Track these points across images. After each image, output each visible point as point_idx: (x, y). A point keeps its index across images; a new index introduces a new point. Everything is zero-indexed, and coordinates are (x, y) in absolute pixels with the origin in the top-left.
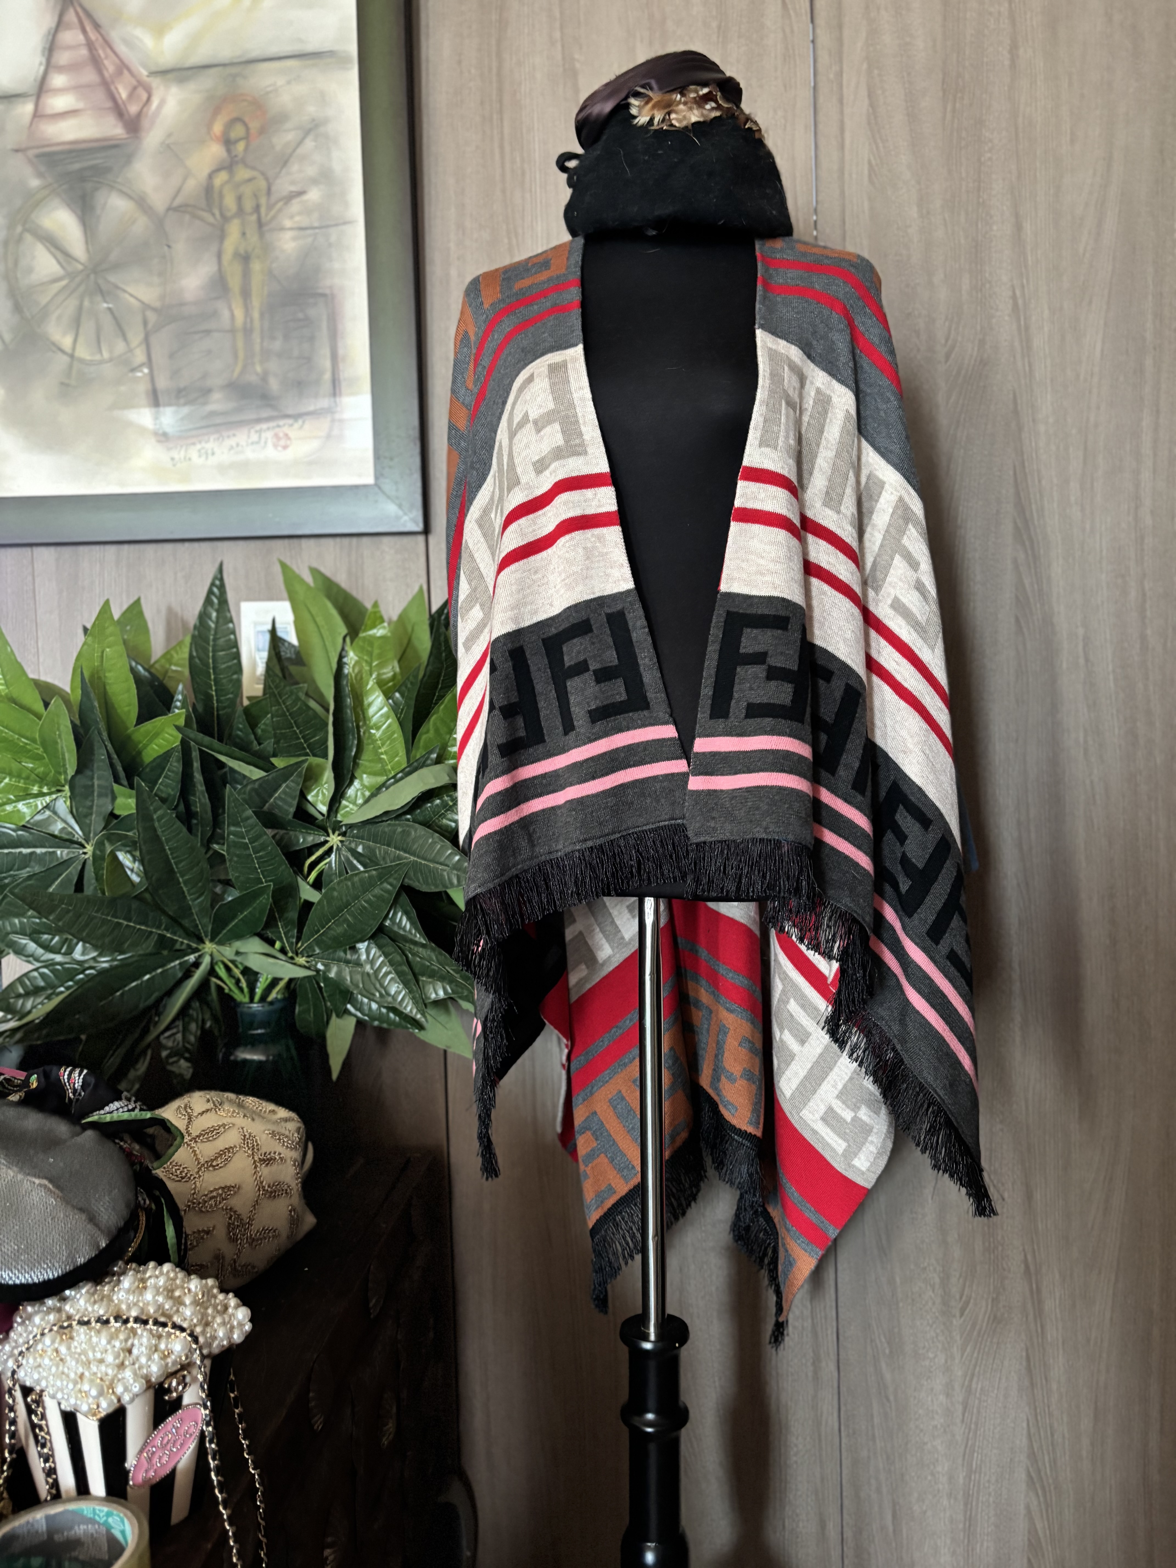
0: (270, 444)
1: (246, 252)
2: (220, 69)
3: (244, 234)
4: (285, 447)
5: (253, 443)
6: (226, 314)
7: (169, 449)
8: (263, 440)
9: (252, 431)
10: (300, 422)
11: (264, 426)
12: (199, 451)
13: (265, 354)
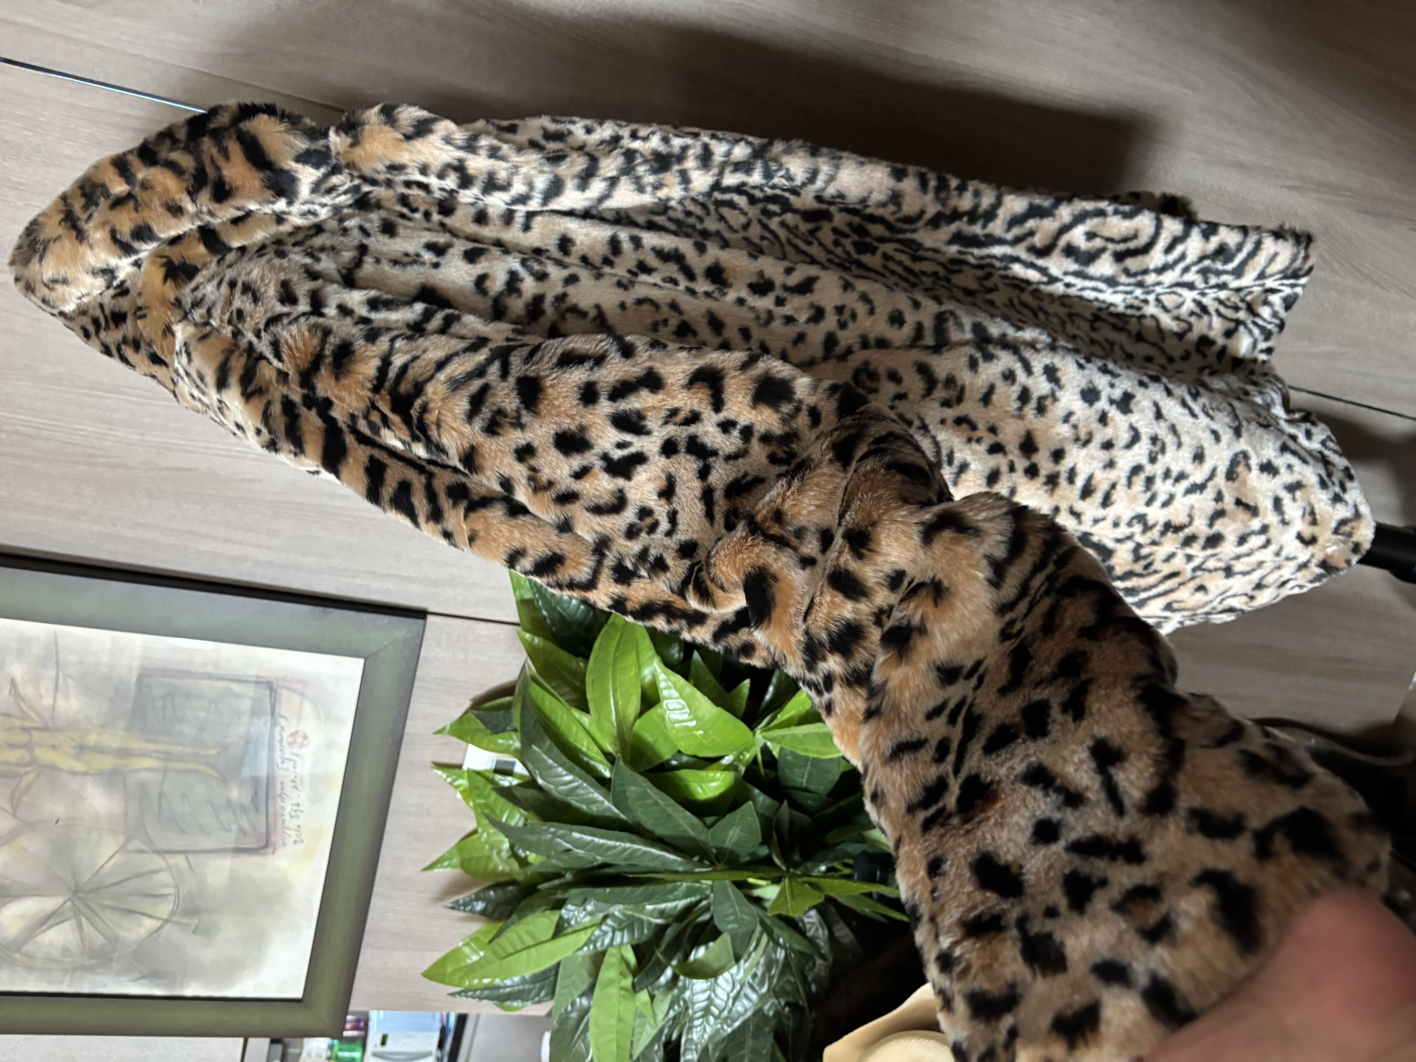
0: (299, 751)
1: (75, 747)
3: (54, 747)
4: (305, 737)
5: (294, 767)
6: (144, 775)
7: (284, 844)
8: (293, 758)
9: (281, 766)
10: (282, 720)
12: (291, 817)
13: (197, 743)
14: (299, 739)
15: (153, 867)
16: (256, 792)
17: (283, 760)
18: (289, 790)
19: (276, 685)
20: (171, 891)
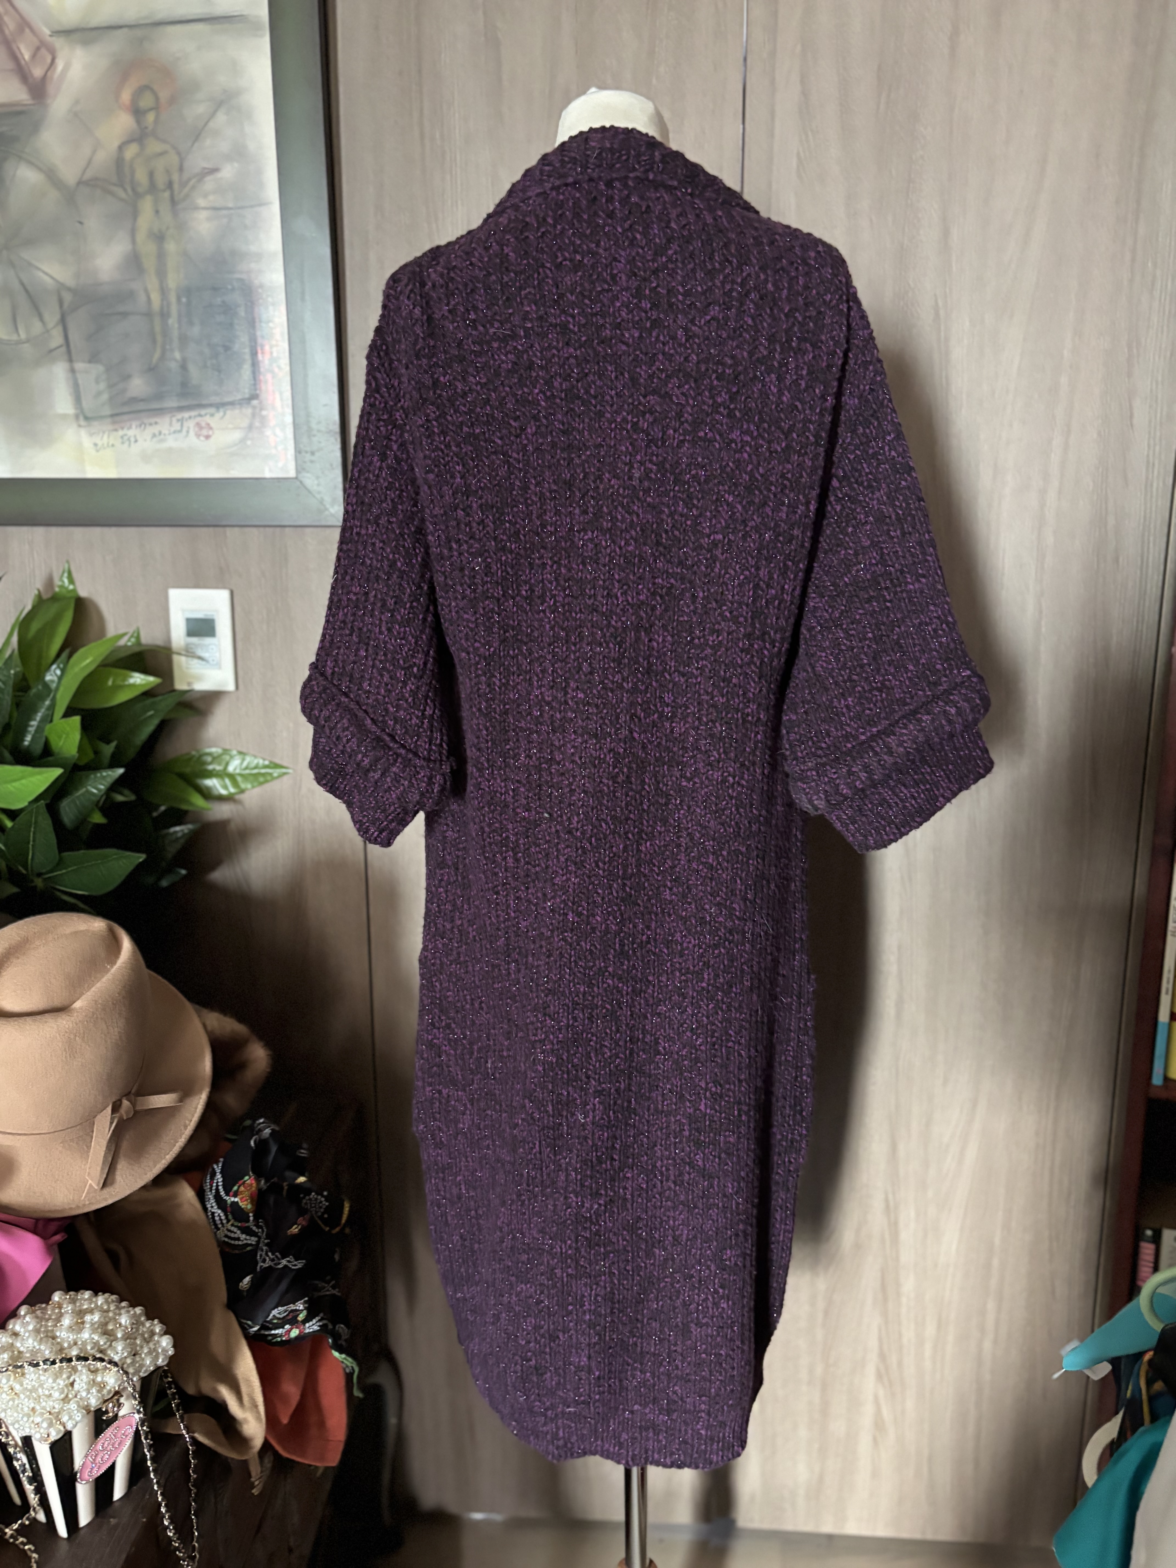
0: (192, 433)
1: (160, 231)
2: (125, 30)
3: (157, 212)
4: (208, 437)
5: (175, 432)
6: (142, 298)
7: (91, 435)
8: (185, 430)
9: (174, 419)
10: (221, 414)
11: (186, 415)
12: (122, 437)
13: (184, 340)
14: (205, 432)
15: (47, 316)
16: (142, 400)
17: (181, 421)
18: (150, 431)
19: (255, 402)
20: (23, 336)
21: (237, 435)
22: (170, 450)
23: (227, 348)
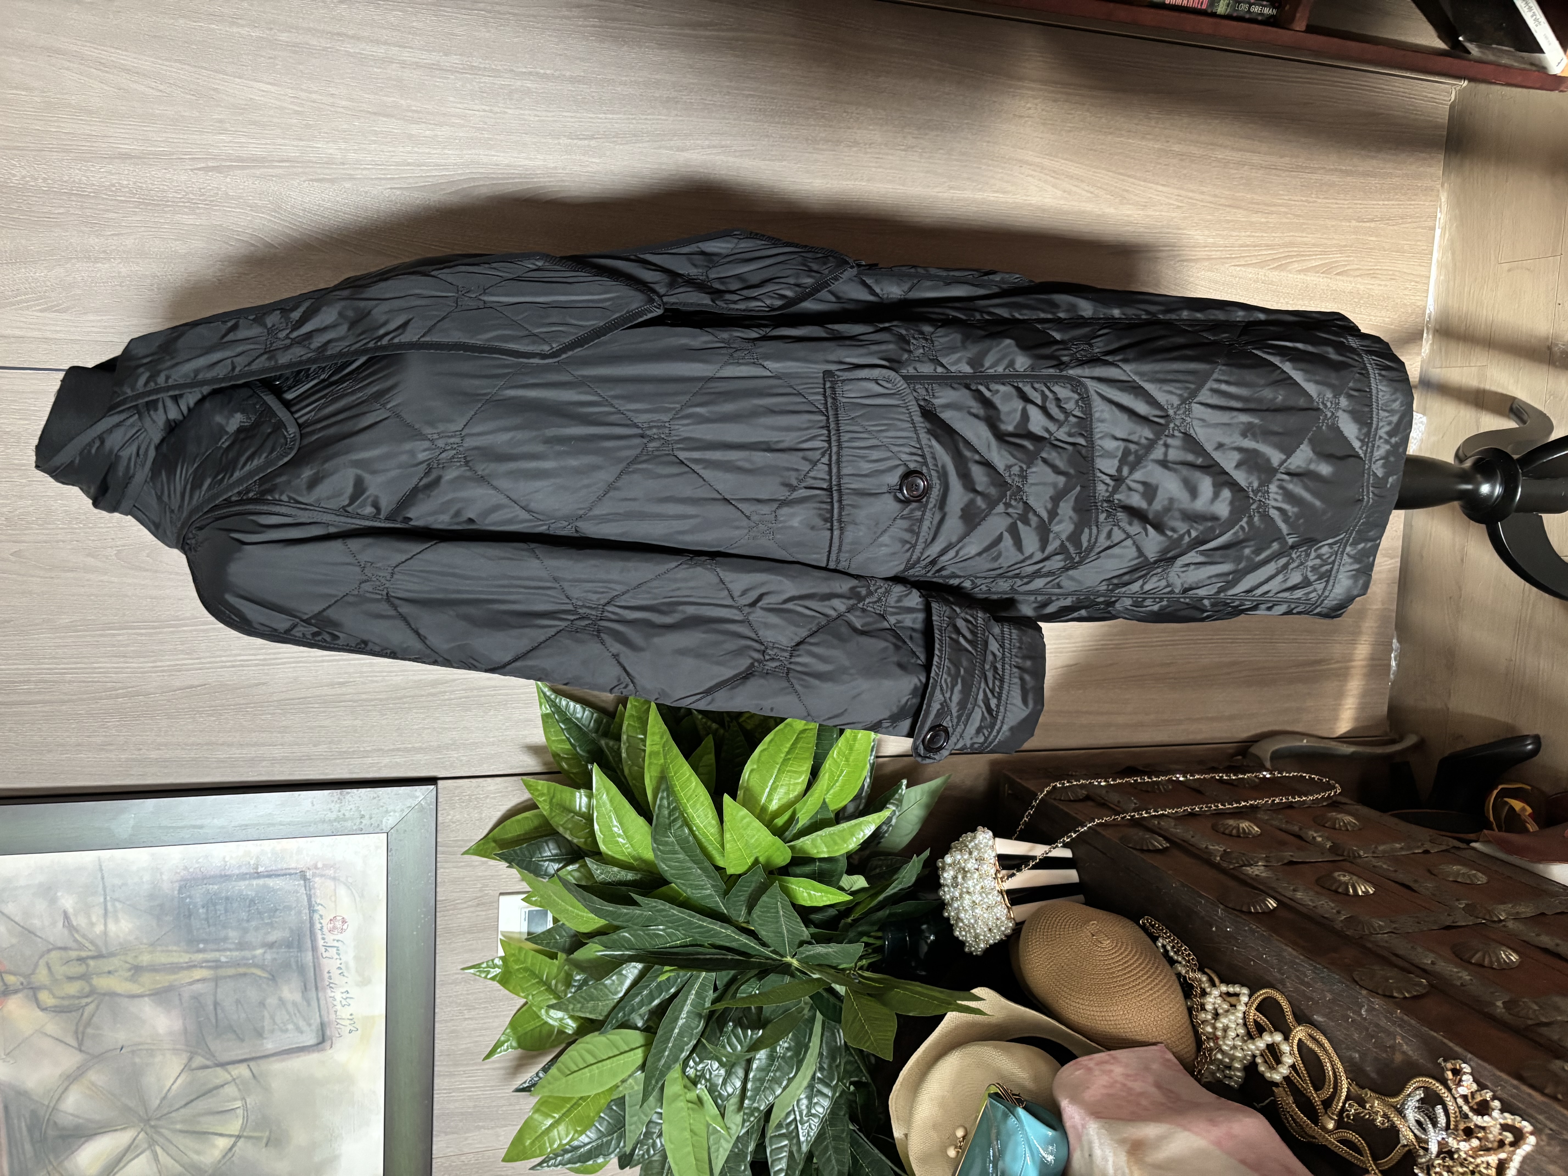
0: (340, 937)
1: (130, 970)
3: (109, 972)
4: (344, 921)
5: (338, 954)
7: (340, 1036)
8: (335, 944)
9: (325, 955)
10: (317, 908)
11: (321, 943)
12: (343, 1005)
13: (241, 946)
14: (339, 924)
15: (218, 1082)
16: (305, 987)
17: (327, 948)
18: (336, 978)
19: (309, 874)
20: (239, 1104)
21: (342, 892)
22: (357, 958)
23: (252, 901)
